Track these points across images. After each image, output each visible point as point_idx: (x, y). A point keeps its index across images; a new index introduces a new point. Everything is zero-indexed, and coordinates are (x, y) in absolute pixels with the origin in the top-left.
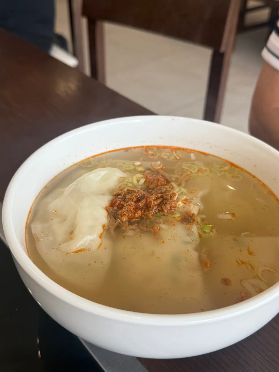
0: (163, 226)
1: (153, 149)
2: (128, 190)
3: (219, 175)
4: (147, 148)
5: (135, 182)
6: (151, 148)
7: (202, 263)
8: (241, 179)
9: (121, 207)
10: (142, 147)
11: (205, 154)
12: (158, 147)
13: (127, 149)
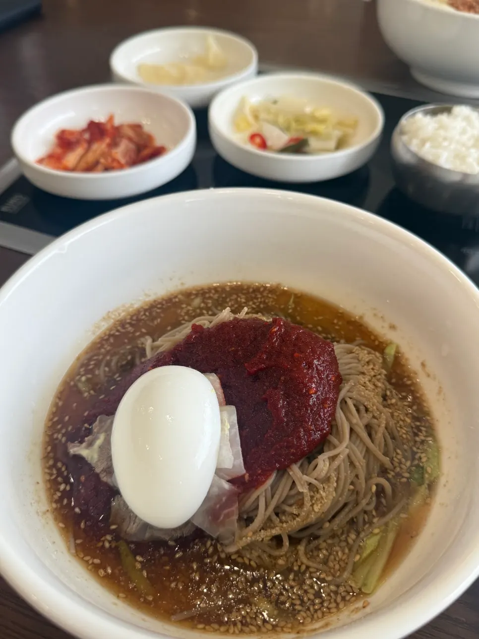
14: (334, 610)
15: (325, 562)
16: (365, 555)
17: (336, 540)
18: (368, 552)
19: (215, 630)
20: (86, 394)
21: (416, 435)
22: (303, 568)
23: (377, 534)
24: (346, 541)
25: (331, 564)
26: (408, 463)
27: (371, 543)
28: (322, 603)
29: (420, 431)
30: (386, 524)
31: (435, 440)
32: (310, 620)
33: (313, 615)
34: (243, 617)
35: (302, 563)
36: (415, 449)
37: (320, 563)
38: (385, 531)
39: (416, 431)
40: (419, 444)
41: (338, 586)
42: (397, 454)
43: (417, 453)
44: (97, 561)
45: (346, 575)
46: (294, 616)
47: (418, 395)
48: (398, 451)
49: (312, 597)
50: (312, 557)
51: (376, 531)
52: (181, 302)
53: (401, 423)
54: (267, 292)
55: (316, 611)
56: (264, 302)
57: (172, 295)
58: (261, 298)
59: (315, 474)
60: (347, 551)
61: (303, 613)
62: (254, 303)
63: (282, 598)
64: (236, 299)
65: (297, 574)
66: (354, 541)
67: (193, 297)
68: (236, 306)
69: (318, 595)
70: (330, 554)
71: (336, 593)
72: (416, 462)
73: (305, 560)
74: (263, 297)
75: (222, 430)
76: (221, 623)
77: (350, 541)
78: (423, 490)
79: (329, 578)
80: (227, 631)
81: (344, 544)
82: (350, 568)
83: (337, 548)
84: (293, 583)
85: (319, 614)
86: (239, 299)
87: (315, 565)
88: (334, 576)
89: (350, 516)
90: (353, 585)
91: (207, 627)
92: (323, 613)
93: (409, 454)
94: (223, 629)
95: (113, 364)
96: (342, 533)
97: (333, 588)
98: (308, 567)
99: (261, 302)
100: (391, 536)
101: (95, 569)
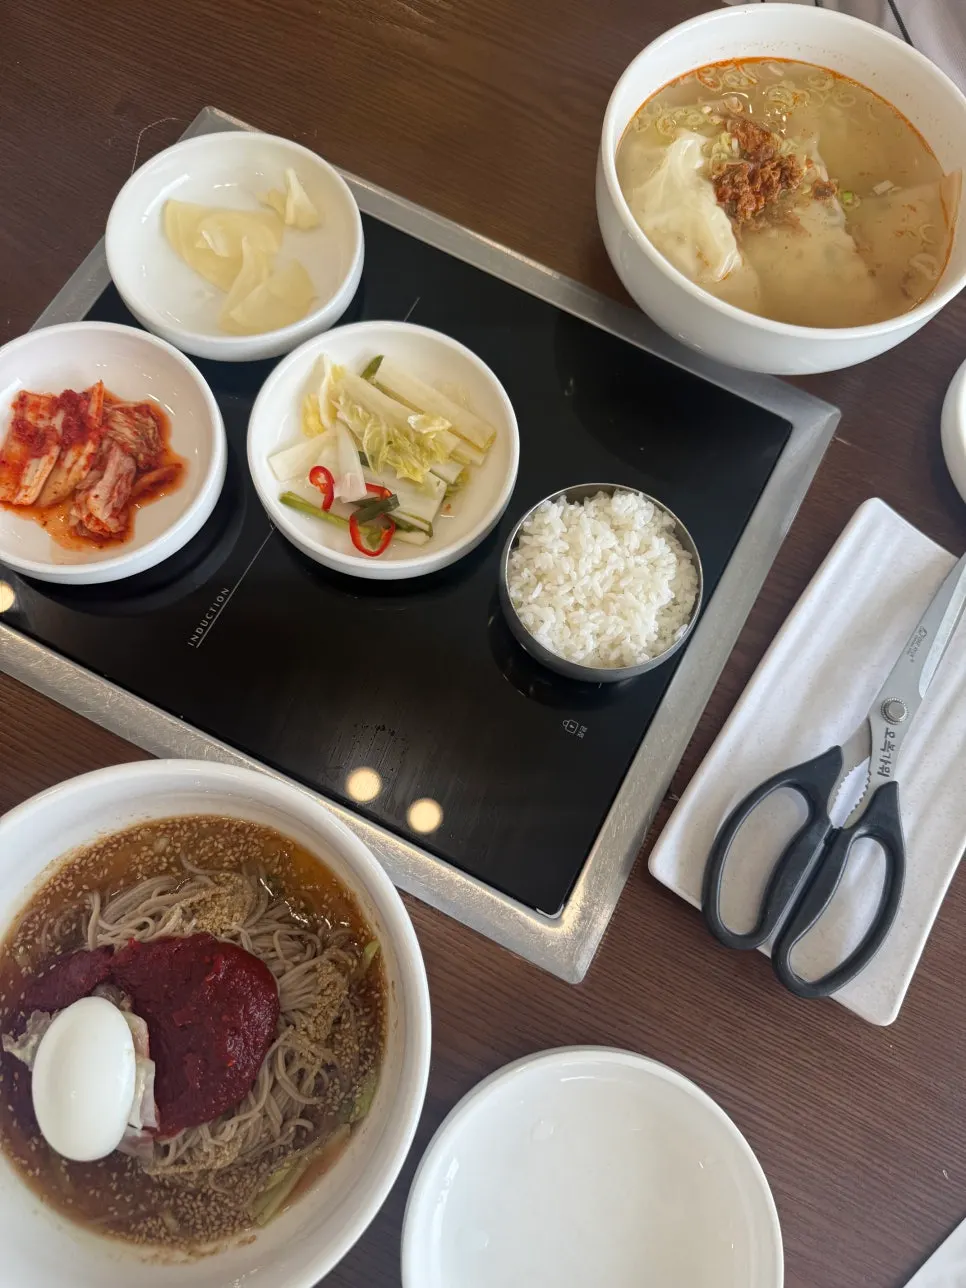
0: (797, 211)
1: (709, 72)
2: (728, 166)
3: (823, 99)
4: (700, 73)
5: (727, 148)
6: (706, 70)
7: (859, 249)
8: (854, 102)
9: (736, 199)
10: (693, 72)
11: (787, 61)
12: (715, 65)
13: (674, 83)
14: (229, 1233)
15: (234, 1187)
16: (268, 1188)
17: (248, 1168)
18: (273, 1184)
19: (123, 1237)
20: (24, 970)
21: (361, 1063)
22: (210, 1192)
23: (287, 1168)
24: (257, 1170)
25: (237, 1191)
26: (343, 1094)
27: (279, 1175)
28: (220, 1225)
29: (367, 1059)
30: (300, 1158)
31: (378, 1074)
32: (205, 1239)
33: (209, 1235)
34: (150, 1229)
35: (210, 1188)
36: (354, 1080)
37: (227, 1188)
38: (296, 1165)
39: (362, 1058)
40: (360, 1074)
41: (238, 1212)
42: (334, 1084)
43: (354, 1085)
44: (25, 1162)
45: (246, 1205)
46: (193, 1233)
47: (381, 1014)
48: (337, 1080)
49: (213, 1219)
50: (222, 1182)
51: (286, 1165)
52: (143, 842)
53: (348, 1051)
54: (252, 835)
55: (213, 1231)
56: (246, 853)
57: (133, 829)
58: (244, 845)
59: (222, 1137)
60: (255, 1180)
61: (202, 1233)
62: (233, 854)
63: (188, 1217)
64: (212, 842)
65: (204, 1195)
66: (265, 1170)
67: (159, 834)
68: (210, 855)
69: (219, 1217)
70: (239, 1181)
71: (235, 1218)
72: (349, 1096)
73: (213, 1187)
74: (247, 842)
75: (136, 1093)
76: (129, 1232)
77: (261, 1170)
78: (346, 1128)
79: (231, 1205)
80: (133, 1239)
81: (254, 1172)
82: (253, 1195)
83: (247, 1176)
84: (199, 1203)
85: (216, 1234)
86: (216, 844)
87: (221, 1191)
88: (236, 1202)
89: (266, 1149)
90: (251, 1214)
91: (117, 1234)
92: (219, 1235)
93: (347, 1084)
94: (129, 1237)
95: (56, 931)
96: (255, 1163)
97: (233, 1213)
98: (215, 1192)
99: (241, 852)
100: (300, 1170)
101: (23, 1170)
